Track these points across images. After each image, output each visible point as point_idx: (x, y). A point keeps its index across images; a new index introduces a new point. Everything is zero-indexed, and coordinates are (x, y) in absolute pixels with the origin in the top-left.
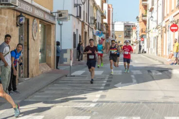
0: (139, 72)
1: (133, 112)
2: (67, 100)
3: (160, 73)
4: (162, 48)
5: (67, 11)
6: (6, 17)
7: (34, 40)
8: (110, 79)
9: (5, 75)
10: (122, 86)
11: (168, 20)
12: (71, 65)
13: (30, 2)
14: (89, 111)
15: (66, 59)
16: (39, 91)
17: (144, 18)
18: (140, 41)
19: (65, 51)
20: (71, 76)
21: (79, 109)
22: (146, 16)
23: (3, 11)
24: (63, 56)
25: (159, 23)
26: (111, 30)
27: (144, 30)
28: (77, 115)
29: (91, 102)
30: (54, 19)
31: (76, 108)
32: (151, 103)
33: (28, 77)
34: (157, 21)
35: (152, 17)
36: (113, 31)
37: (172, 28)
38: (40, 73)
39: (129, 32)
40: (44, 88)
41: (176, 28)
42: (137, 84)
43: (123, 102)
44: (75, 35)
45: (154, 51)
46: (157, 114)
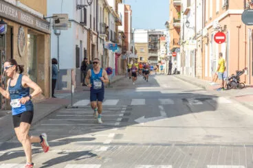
0: (169, 101)
3: (201, 103)
4: (203, 67)
5: (67, 14)
7: (20, 56)
8: (128, 112)
10: (145, 122)
11: (212, 26)
12: (73, 91)
13: (14, 3)
14: (99, 157)
15: (66, 83)
17: (176, 24)
18: (171, 57)
19: (65, 72)
20: (73, 107)
22: (179, 21)
24: (61, 78)
25: (197, 32)
26: (129, 41)
27: (176, 42)
29: (101, 144)
32: (187, 145)
34: (195, 28)
35: (187, 22)
36: (132, 42)
37: (218, 38)
39: (155, 43)
40: (34, 124)
41: (223, 38)
42: (167, 119)
43: (148, 144)
44: (78, 50)
45: (191, 70)
46: (197, 161)
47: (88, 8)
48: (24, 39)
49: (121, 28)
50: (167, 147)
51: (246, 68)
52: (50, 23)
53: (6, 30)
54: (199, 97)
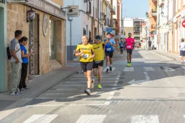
0: (151, 69)
1: (150, 110)
2: (80, 98)
3: (173, 70)
4: (173, 45)
5: (78, 6)
6: (16, 12)
7: (44, 36)
8: (123, 76)
9: (16, 72)
10: (135, 84)
11: (180, 16)
14: (104, 109)
16: (50, 88)
17: (154, 14)
18: (150, 37)
21: (93, 107)
22: (156, 12)
23: (13, 6)
25: (169, 19)
26: (120, 26)
27: (154, 26)
28: (92, 114)
29: (105, 100)
30: (65, 14)
31: (90, 106)
32: (167, 100)
33: (38, 74)
34: (168, 17)
35: (162, 13)
36: (123, 27)
37: (184, 24)
38: (50, 70)
39: (138, 28)
40: (55, 85)
42: (151, 81)
43: (139, 100)
44: (85, 32)
45: (165, 47)
46: (175, 112)
47: (92, 2)
48: (47, 23)
49: (115, 17)
50: (153, 102)
52: (65, 12)
53: (34, 17)
54: (172, 66)
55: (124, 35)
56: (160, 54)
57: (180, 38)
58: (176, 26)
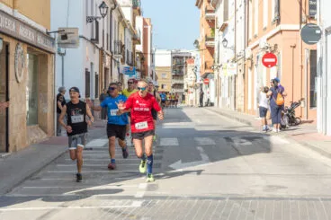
0: (209, 141)
3: (249, 143)
4: (245, 98)
5: (77, 29)
7: (18, 82)
8: (159, 155)
11: (255, 47)
13: (11, 13)
14: (132, 215)
16: (30, 177)
17: (209, 43)
18: (201, 85)
20: (86, 149)
22: (212, 39)
25: (238, 52)
26: (149, 64)
27: (208, 66)
29: (132, 198)
31: (106, 210)
34: (235, 49)
35: (225, 40)
36: (153, 66)
37: (266, 60)
38: (28, 143)
39: (181, 67)
40: (39, 171)
41: (273, 60)
42: (211, 164)
43: (194, 198)
47: (100, 21)
48: (23, 60)
49: (139, 48)
50: (219, 201)
51: (302, 99)
52: (55, 39)
55: (156, 80)
56: (222, 114)
57: (257, 86)
58: (250, 65)
